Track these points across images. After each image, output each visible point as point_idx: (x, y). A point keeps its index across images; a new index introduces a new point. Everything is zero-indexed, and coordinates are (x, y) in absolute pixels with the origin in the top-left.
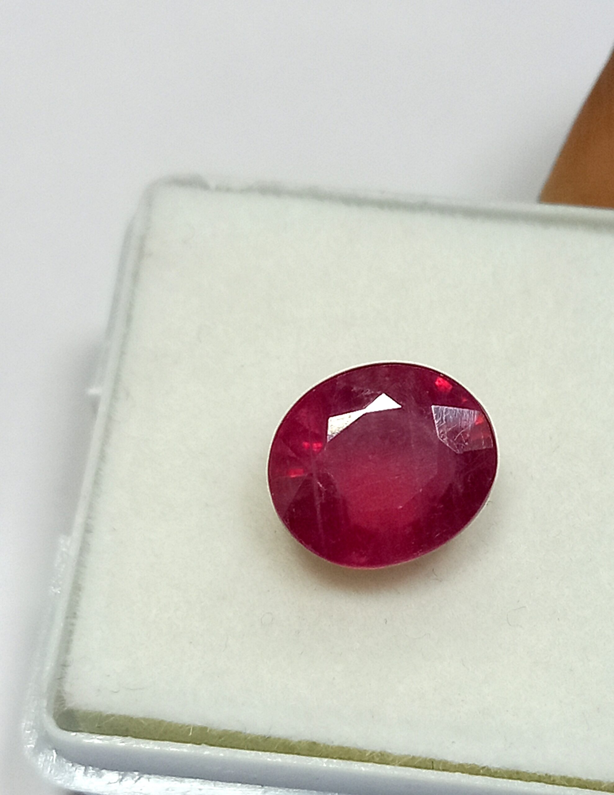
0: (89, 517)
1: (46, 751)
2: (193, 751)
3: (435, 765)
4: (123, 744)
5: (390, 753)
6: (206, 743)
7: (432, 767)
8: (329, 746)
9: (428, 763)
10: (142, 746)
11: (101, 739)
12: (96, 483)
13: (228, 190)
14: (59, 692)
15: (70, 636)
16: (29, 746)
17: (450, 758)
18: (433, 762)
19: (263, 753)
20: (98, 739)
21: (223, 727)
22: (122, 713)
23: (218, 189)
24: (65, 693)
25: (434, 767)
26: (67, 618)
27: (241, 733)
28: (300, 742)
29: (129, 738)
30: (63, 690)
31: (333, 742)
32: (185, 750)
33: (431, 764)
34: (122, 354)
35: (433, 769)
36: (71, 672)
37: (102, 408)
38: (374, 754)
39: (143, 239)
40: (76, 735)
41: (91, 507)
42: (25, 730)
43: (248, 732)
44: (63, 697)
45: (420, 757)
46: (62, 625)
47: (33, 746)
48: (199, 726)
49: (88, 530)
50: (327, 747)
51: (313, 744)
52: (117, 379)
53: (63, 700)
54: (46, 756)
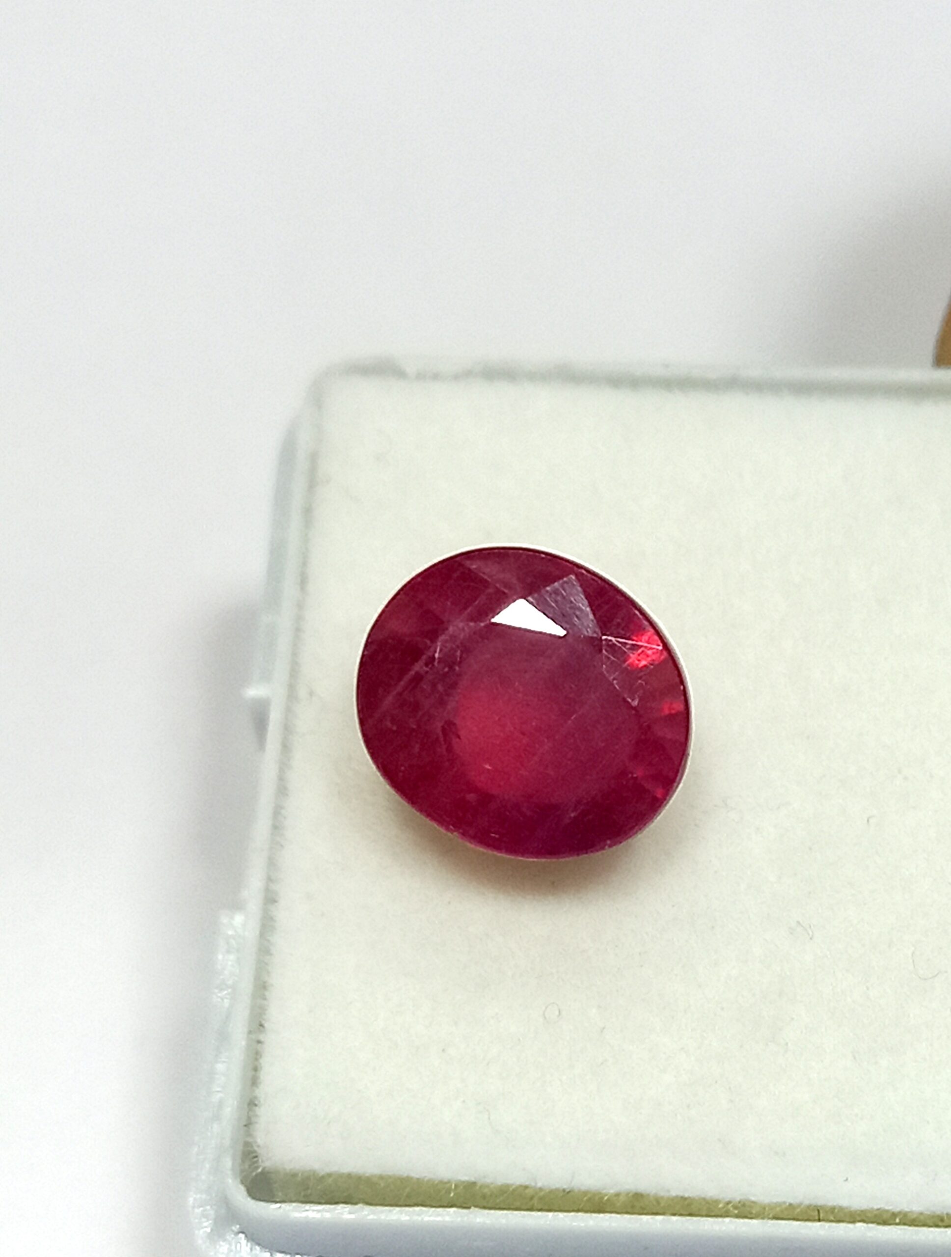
0: (270, 879)
1: (230, 1236)
2: (459, 1219)
3: (821, 1215)
4: (353, 1216)
5: (753, 1202)
6: (476, 1206)
7: (817, 1218)
8: (662, 1198)
9: (812, 1214)
10: (383, 1217)
11: (318, 1211)
12: (277, 828)
13: (436, 377)
14: (247, 1144)
15: (256, 1059)
16: (202, 1231)
17: (844, 1202)
18: (819, 1211)
19: (565, 1214)
20: (314, 1211)
21: (501, 1181)
22: (346, 1170)
23: (421, 376)
24: (259, 1146)
25: (821, 1218)
26: (250, 1032)
27: (526, 1187)
28: (618, 1195)
29: (360, 1206)
30: (256, 1142)
31: (669, 1191)
32: (447, 1219)
33: (816, 1213)
34: (298, 631)
35: (819, 1220)
36: (263, 1113)
37: (275, 717)
38: (730, 1206)
39: (314, 458)
40: (280, 1207)
41: (272, 863)
42: (194, 1207)
43: (539, 1185)
44: (255, 1152)
45: (800, 1205)
46: (244, 1043)
47: (209, 1230)
48: (464, 1182)
49: (270, 899)
50: (658, 1200)
51: (638, 1196)
52: (294, 671)
53: (256, 1157)
54: (230, 1244)
